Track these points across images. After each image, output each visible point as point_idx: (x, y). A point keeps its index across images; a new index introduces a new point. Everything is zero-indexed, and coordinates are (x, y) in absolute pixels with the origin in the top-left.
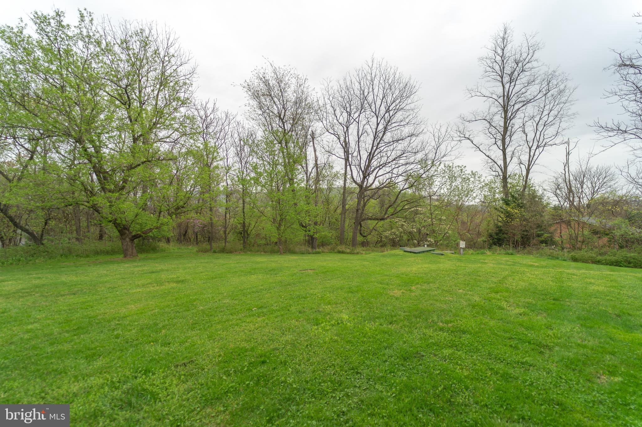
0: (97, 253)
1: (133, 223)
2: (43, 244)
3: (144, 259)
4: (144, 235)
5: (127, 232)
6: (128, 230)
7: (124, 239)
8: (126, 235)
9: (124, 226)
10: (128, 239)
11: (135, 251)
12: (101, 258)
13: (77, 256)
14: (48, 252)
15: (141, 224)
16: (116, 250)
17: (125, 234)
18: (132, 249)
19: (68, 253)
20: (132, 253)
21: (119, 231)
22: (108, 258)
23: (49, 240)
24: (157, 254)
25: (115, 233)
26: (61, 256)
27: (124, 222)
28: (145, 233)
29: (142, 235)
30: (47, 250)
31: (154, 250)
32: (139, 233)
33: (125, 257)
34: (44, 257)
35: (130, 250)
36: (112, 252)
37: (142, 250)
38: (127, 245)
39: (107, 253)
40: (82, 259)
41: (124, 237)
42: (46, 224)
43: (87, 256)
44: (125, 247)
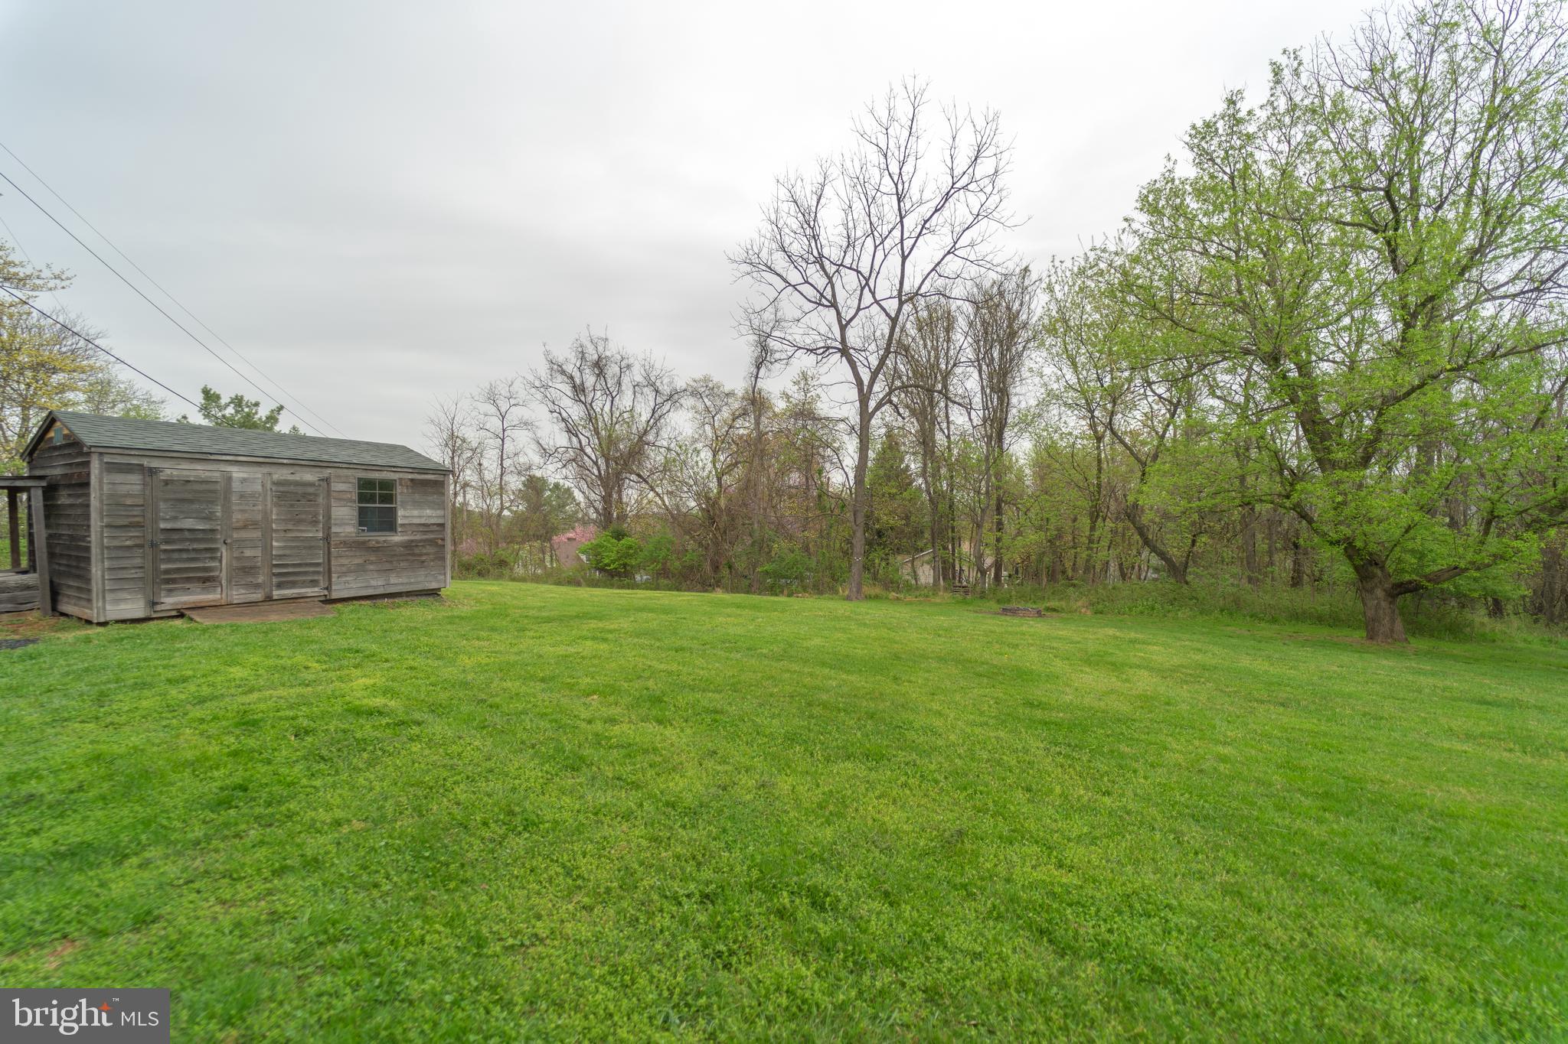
0: (1297, 616)
1: (1398, 549)
2: (1187, 583)
3: (1429, 654)
4: (1430, 585)
5: (1379, 572)
6: (1382, 568)
7: (1371, 591)
8: (1376, 580)
9: (1371, 554)
10: (1379, 593)
11: (1399, 625)
12: (1307, 630)
13: (1251, 617)
14: (1196, 598)
15: (1421, 556)
16: (1343, 617)
17: (1373, 576)
18: (1393, 621)
19: (1234, 608)
20: (1392, 631)
21: (1356, 568)
22: (1323, 632)
23: (1197, 575)
24: (1467, 646)
25: (1344, 571)
26: (1222, 611)
27: (1373, 547)
28: (1436, 578)
29: (1425, 583)
30: (1194, 594)
31: (1455, 631)
32: (1414, 577)
33: (1371, 636)
34: (1191, 609)
35: (1386, 621)
36: (1331, 620)
37: (1417, 628)
38: (1378, 607)
39: (1320, 620)
40: (1263, 625)
41: (1369, 586)
42: (1194, 542)
43: (1274, 620)
44: (1370, 613)
